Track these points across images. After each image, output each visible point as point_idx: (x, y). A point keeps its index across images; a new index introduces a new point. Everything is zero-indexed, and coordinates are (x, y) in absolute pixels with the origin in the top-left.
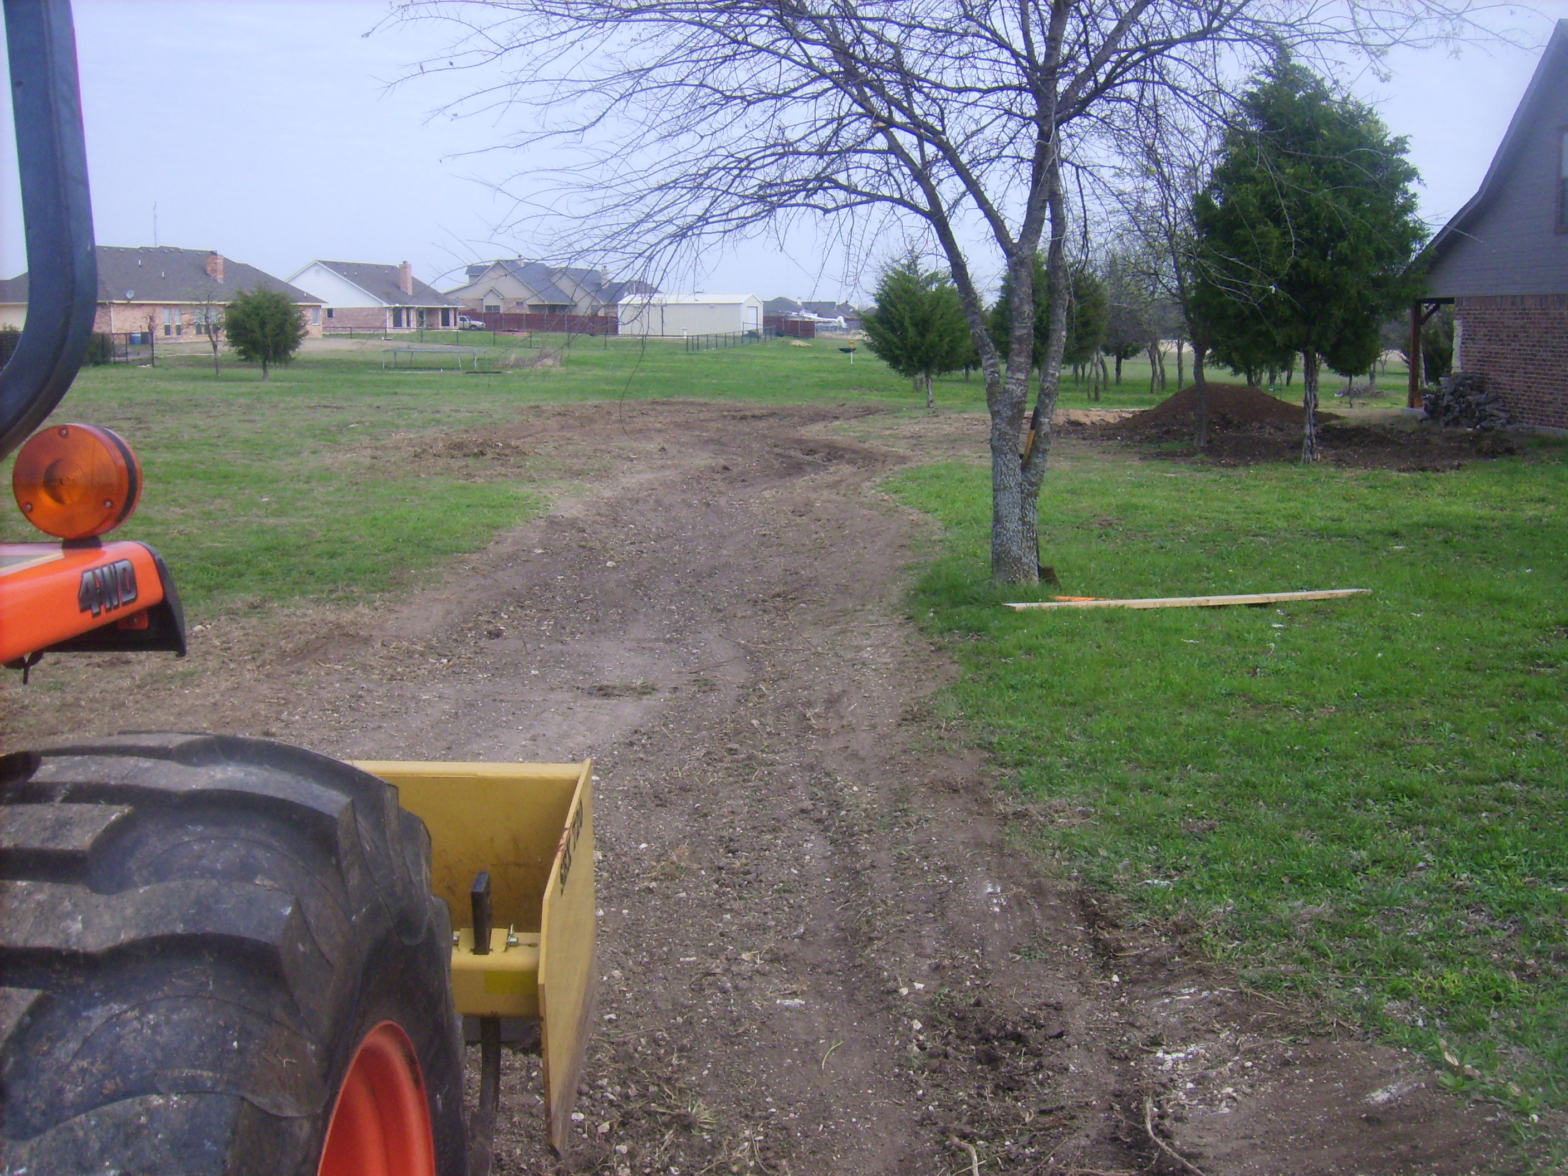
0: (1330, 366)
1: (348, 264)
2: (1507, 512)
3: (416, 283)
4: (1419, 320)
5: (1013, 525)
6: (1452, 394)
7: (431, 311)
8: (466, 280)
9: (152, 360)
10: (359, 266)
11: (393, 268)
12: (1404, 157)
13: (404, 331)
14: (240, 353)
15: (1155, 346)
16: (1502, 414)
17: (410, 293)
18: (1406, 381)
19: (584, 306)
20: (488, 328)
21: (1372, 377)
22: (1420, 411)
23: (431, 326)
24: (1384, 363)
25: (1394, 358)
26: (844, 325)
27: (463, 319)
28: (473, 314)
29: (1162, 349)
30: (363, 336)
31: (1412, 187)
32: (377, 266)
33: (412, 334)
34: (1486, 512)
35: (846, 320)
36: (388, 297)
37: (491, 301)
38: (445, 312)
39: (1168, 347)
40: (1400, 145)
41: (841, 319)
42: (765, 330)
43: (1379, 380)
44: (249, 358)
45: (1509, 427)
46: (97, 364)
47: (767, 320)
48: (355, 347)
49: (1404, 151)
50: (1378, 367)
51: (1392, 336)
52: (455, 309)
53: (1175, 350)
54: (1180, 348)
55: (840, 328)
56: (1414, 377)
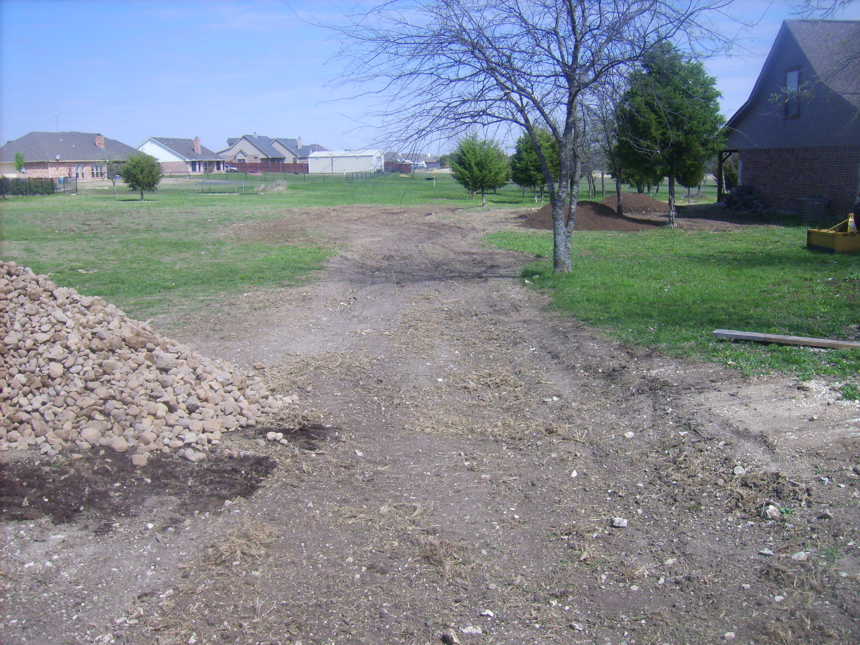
0: (679, 183)
1: (167, 139)
2: (761, 247)
3: (203, 148)
4: (721, 161)
5: (562, 248)
6: (738, 195)
7: (211, 163)
8: (227, 146)
9: (76, 191)
10: (173, 140)
11: (190, 140)
12: (714, 86)
13: (197, 173)
14: (130, 186)
15: (590, 174)
16: (761, 205)
17: (200, 153)
18: (716, 190)
19: (289, 159)
20: (240, 171)
21: (699, 188)
22: (722, 204)
23: (211, 171)
24: (705, 181)
25: (710, 178)
26: (425, 166)
27: (227, 167)
28: (232, 164)
29: (594, 175)
30: (177, 177)
31: (718, 100)
32: (182, 140)
33: (202, 175)
34: (753, 247)
35: (426, 163)
36: (188, 156)
37: (240, 157)
38: (218, 163)
39: (597, 175)
40: (712, 81)
41: (423, 162)
42: (385, 169)
43: (702, 190)
44: (135, 189)
45: (764, 211)
46: (49, 193)
47: (386, 164)
48: (174, 182)
49: (714, 84)
50: (702, 183)
51: (709, 167)
52: (223, 161)
53: (601, 176)
54: (603, 175)
55: (423, 167)
56: (720, 186)
